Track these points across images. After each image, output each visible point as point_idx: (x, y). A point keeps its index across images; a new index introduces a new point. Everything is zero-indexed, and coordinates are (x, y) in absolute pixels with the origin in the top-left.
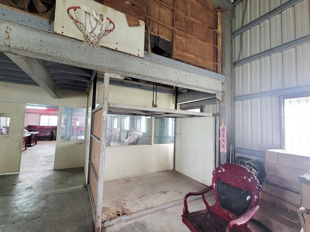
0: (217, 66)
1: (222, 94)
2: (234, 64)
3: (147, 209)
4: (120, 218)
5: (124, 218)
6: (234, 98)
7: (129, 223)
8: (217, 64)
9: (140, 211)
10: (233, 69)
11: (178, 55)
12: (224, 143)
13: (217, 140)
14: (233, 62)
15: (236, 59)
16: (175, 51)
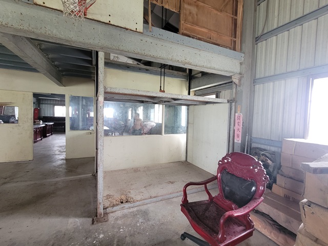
0: (235, 42)
1: (239, 76)
2: (257, 39)
3: (151, 197)
4: (123, 205)
5: (127, 205)
6: (255, 81)
7: (131, 210)
8: (235, 39)
9: (143, 200)
10: (256, 46)
11: (186, 29)
12: (239, 133)
13: (232, 129)
14: (256, 36)
15: (260, 33)
16: (183, 24)
